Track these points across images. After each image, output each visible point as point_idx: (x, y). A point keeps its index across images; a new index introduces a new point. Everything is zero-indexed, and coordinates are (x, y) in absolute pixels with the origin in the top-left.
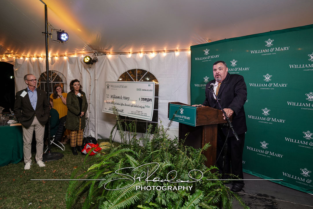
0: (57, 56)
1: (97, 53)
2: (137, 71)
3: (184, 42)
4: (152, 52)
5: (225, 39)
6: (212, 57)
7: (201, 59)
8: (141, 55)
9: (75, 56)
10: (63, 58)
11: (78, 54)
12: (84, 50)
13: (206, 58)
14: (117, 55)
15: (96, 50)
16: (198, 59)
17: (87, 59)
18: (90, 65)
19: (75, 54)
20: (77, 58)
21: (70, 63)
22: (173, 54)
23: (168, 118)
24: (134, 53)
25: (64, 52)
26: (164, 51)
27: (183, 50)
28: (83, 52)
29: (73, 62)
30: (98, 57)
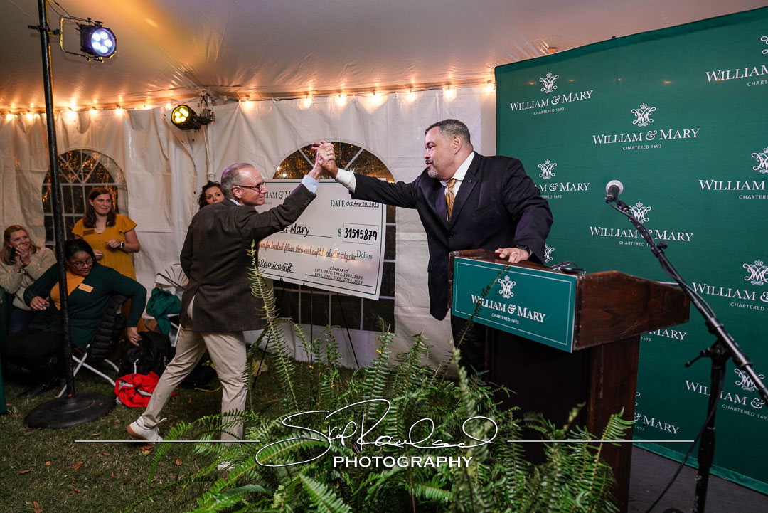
0: (94, 108)
1: (211, 98)
3: (470, 56)
4: (373, 90)
5: (614, 39)
6: (568, 98)
7: (530, 105)
8: (340, 101)
9: (148, 106)
10: (113, 114)
11: (158, 101)
12: (172, 87)
13: (545, 103)
14: (271, 101)
15: (206, 86)
16: (521, 106)
17: (182, 115)
18: (192, 131)
19: (148, 102)
20: (153, 113)
21: (132, 127)
22: (437, 95)
24: (321, 95)
25: (116, 96)
26: (410, 86)
28: (171, 94)
29: (144, 125)
30: (214, 109)
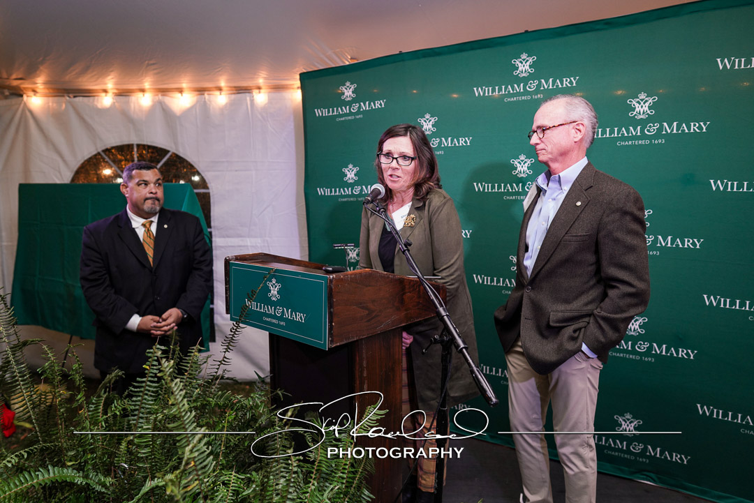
2: (135, 150)
3: (279, 62)
4: (181, 91)
5: (401, 53)
6: (365, 107)
7: (333, 111)
8: (145, 100)
13: (346, 110)
14: (63, 98)
16: (325, 112)
22: (248, 98)
23: (227, 313)
24: (123, 93)
26: (220, 89)
27: (278, 88)
